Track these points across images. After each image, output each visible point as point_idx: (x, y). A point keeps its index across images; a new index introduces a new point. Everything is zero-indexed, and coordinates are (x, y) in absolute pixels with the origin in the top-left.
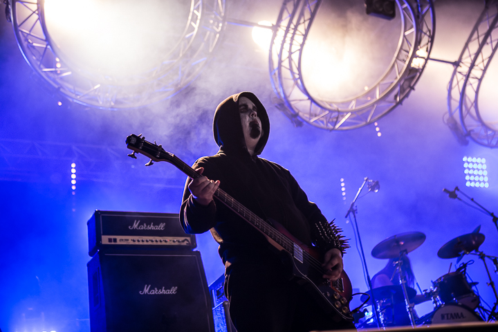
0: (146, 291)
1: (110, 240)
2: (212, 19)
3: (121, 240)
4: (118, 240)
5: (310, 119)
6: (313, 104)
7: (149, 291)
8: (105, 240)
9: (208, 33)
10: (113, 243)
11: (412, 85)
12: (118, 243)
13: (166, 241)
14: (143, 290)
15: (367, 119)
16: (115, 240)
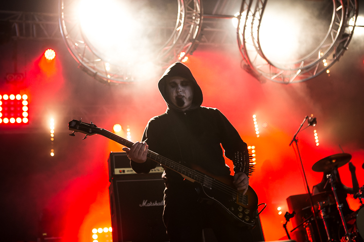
0: (144, 204)
1: (120, 172)
2: (194, 16)
3: (128, 171)
4: (126, 171)
5: (271, 77)
6: (271, 67)
7: (146, 204)
8: (117, 171)
9: (192, 26)
10: (122, 173)
11: (345, 46)
12: (126, 173)
13: (158, 170)
14: (142, 203)
15: (313, 73)
16: (124, 171)
